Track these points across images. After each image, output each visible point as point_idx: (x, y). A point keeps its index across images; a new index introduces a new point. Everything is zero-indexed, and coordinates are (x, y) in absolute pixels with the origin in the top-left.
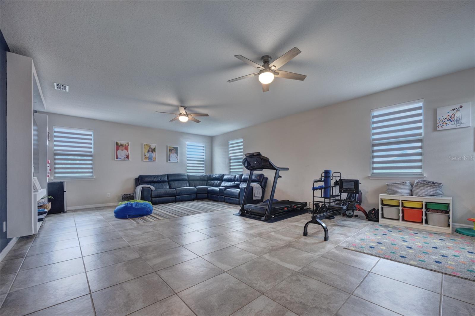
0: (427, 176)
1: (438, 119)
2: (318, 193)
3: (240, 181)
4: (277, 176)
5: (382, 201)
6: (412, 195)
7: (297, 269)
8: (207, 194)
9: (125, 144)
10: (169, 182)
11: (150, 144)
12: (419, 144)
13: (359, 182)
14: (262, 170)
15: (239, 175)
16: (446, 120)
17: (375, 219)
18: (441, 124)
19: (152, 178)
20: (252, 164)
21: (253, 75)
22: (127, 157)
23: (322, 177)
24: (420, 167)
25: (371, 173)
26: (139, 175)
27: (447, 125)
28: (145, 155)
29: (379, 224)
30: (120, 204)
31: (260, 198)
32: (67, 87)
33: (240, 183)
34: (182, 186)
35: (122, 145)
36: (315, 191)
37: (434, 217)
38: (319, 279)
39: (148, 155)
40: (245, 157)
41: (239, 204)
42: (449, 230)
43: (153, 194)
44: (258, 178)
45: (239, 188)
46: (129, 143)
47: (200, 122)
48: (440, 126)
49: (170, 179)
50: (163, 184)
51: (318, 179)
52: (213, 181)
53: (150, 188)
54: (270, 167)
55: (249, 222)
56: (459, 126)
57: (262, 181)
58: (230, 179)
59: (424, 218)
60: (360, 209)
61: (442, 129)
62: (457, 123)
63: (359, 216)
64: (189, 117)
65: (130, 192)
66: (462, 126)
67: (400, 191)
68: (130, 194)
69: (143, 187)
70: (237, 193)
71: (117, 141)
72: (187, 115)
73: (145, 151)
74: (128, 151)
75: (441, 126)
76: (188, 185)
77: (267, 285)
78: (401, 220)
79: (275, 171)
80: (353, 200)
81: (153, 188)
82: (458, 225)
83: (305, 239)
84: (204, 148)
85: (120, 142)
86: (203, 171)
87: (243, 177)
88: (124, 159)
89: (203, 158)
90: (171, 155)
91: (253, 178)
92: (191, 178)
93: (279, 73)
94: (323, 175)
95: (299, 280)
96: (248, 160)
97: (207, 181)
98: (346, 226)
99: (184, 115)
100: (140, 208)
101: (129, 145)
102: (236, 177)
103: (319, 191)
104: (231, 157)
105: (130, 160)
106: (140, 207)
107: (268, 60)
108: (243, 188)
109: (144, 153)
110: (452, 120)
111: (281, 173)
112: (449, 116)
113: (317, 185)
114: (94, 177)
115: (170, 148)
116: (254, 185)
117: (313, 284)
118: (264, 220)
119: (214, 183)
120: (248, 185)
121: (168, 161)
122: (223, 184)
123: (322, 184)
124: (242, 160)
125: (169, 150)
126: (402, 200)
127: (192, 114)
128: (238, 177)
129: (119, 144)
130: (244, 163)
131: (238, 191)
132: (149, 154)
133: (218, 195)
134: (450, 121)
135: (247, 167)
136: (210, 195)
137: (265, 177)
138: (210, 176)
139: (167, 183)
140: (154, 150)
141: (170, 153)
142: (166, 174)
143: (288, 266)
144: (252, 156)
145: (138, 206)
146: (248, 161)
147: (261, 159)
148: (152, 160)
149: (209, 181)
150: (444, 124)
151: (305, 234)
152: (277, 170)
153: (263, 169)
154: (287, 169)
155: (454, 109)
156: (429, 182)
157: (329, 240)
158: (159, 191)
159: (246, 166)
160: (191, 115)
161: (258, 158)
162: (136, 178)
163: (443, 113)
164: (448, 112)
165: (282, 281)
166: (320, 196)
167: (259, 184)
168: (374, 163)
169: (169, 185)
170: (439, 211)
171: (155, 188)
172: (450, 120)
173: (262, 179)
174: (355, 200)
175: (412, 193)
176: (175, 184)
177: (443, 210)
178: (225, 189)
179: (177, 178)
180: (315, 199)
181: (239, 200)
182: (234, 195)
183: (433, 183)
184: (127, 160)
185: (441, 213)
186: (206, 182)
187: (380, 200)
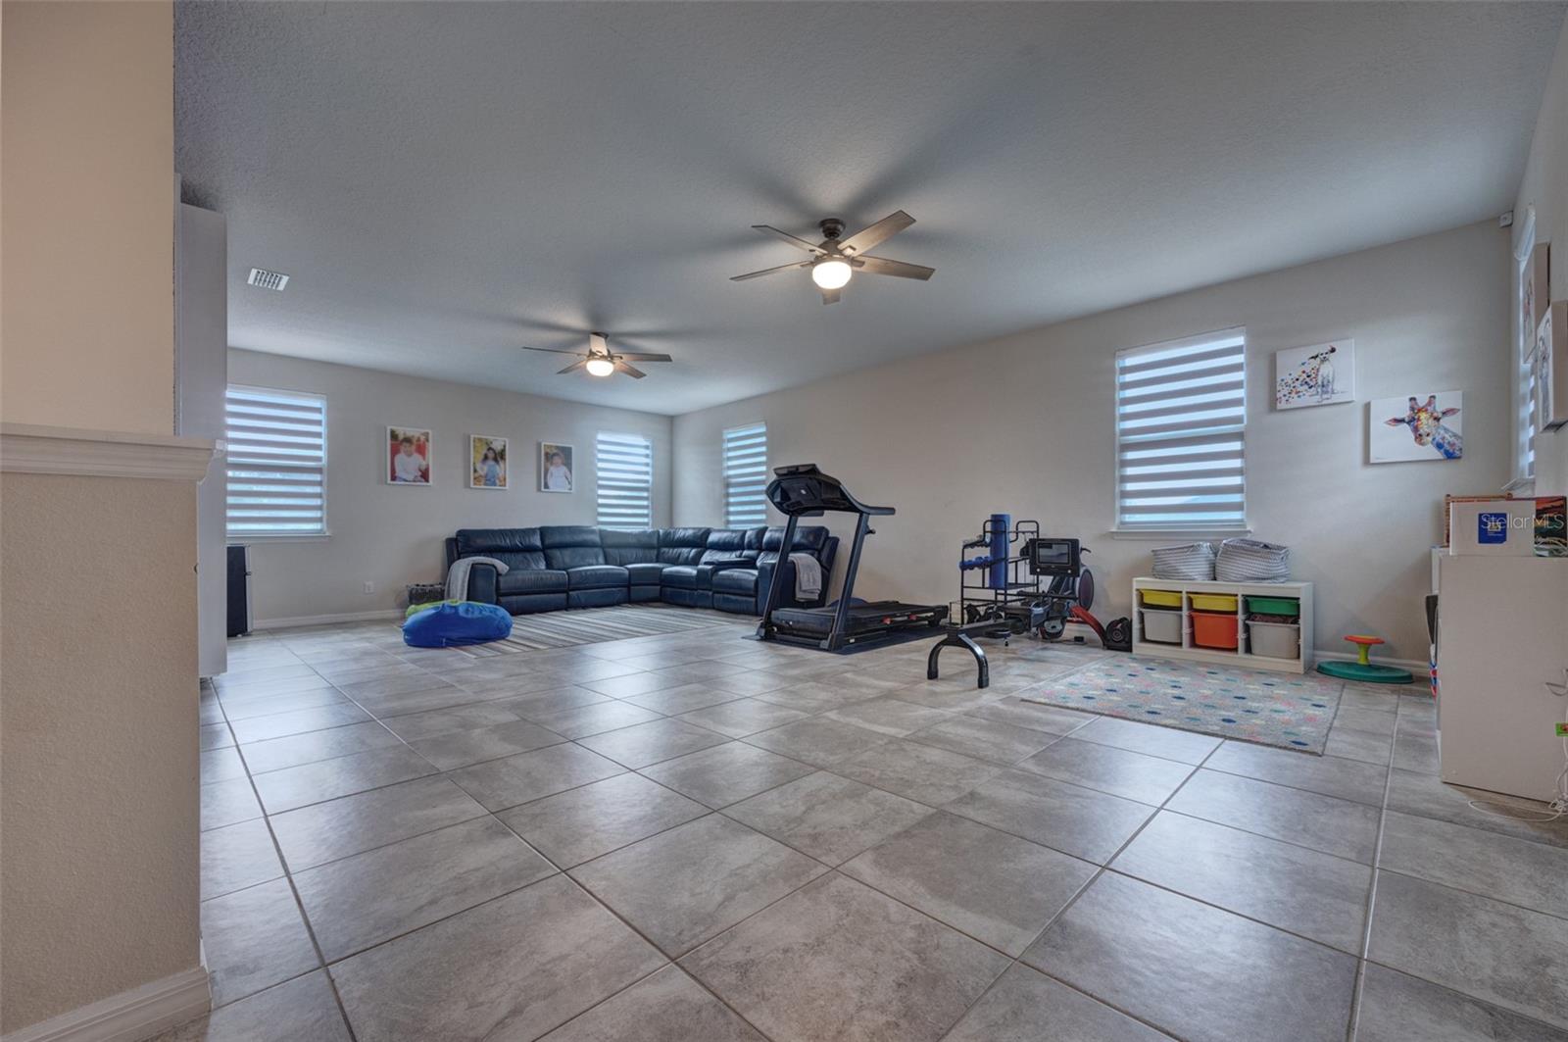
0: (1255, 531)
1: (1279, 380)
2: (975, 577)
3: (757, 549)
4: (863, 531)
5: (1141, 595)
6: (1215, 579)
7: (902, 733)
8: (659, 587)
9: (417, 435)
10: (549, 551)
11: (491, 438)
12: (1236, 446)
13: (1082, 545)
14: (822, 515)
15: (754, 532)
16: (1298, 383)
17: (1123, 644)
18: (1286, 393)
19: (498, 540)
20: (793, 497)
21: (798, 267)
22: (422, 476)
23: (985, 532)
24: (1238, 507)
25: (1117, 521)
26: (458, 529)
27: (1299, 397)
28: (475, 471)
29: (1134, 656)
30: (412, 611)
31: (816, 597)
32: (285, 279)
33: (758, 555)
34: (582, 563)
35: (408, 440)
36: (968, 571)
37: (1264, 632)
38: (948, 747)
39: (483, 470)
40: (774, 477)
41: (756, 614)
42: (1299, 666)
43: (502, 585)
44: (811, 538)
45: (754, 567)
46: (428, 433)
47: (645, 375)
48: (1284, 399)
49: (547, 542)
50: (528, 556)
51: (975, 539)
52: (676, 550)
53: (495, 567)
54: (844, 504)
55: (785, 653)
56: (1328, 399)
57: (822, 545)
58: (729, 542)
59: (1241, 636)
60: (1087, 620)
61: (1288, 406)
62: (1323, 391)
63: (1085, 640)
64: (614, 363)
65: (430, 579)
66: (1335, 399)
67: (1184, 569)
68: (432, 586)
69: (473, 565)
70: (751, 581)
71: (394, 428)
72: (610, 357)
73: (475, 457)
74: (424, 459)
75: (1287, 398)
76: (601, 559)
77: (831, 758)
78: (1188, 645)
79: (858, 514)
80: (1066, 593)
81: (501, 566)
82: (1326, 657)
83: (932, 685)
84: (648, 452)
85: (401, 432)
86: (646, 520)
87: (767, 535)
88: (414, 481)
89: (647, 482)
90: (552, 469)
91: (797, 538)
92: (609, 541)
93: (863, 263)
94: (989, 527)
95: (903, 750)
96: (784, 484)
97: (659, 548)
98: (1043, 661)
99: (603, 357)
100: (478, 619)
101: (427, 440)
102: (747, 536)
103: (978, 571)
104: (729, 477)
105: (431, 482)
106: (480, 616)
107: (835, 229)
108: (769, 568)
109: (472, 463)
110: (1312, 384)
111: (873, 521)
112: (1304, 372)
113: (973, 554)
114: (327, 534)
115: (548, 450)
116: (800, 558)
117: (934, 754)
118: (826, 647)
119: (680, 554)
120: (784, 558)
121: (543, 489)
122: (708, 556)
123: (985, 552)
124: (764, 488)
125: (547, 454)
126: (1187, 593)
127: (623, 356)
128: (753, 537)
129: (401, 437)
130: (771, 492)
131: (753, 575)
132: (486, 468)
133: (695, 587)
134: (1306, 387)
135: (779, 506)
136: (669, 589)
137: (830, 535)
138: (667, 534)
139: (541, 554)
140: (499, 456)
141: (549, 464)
142: (538, 526)
143: (882, 729)
144: (793, 473)
145: (473, 613)
146: (782, 489)
147: (820, 484)
148: (495, 485)
149: (666, 550)
150: (1293, 395)
151: (933, 674)
152: (861, 513)
153: (826, 512)
154: (891, 511)
155: (1317, 356)
156: (1255, 544)
157: (990, 685)
158: (520, 577)
159: (778, 503)
160: (621, 358)
161: (810, 478)
162: (447, 537)
163: (1292, 365)
164: (1303, 364)
165: (866, 751)
166: (981, 586)
167: (812, 555)
168: (1125, 495)
169: (546, 560)
170: (1278, 618)
171: (508, 568)
172: (1306, 382)
173: (821, 542)
174: (1073, 592)
175: (1214, 574)
176: (566, 556)
177: (1286, 616)
178: (715, 571)
179: (568, 538)
180: (968, 594)
181: (756, 601)
182: (740, 587)
183: (1266, 546)
184: (419, 483)
185: (1283, 623)
186: (655, 552)
187: (1135, 593)
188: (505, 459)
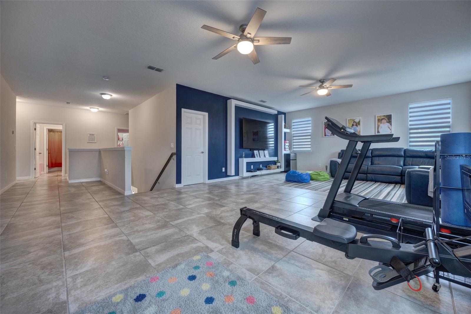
115: (379, 118)
140: (358, 124)
184: (332, 136)
188: (360, 125)
